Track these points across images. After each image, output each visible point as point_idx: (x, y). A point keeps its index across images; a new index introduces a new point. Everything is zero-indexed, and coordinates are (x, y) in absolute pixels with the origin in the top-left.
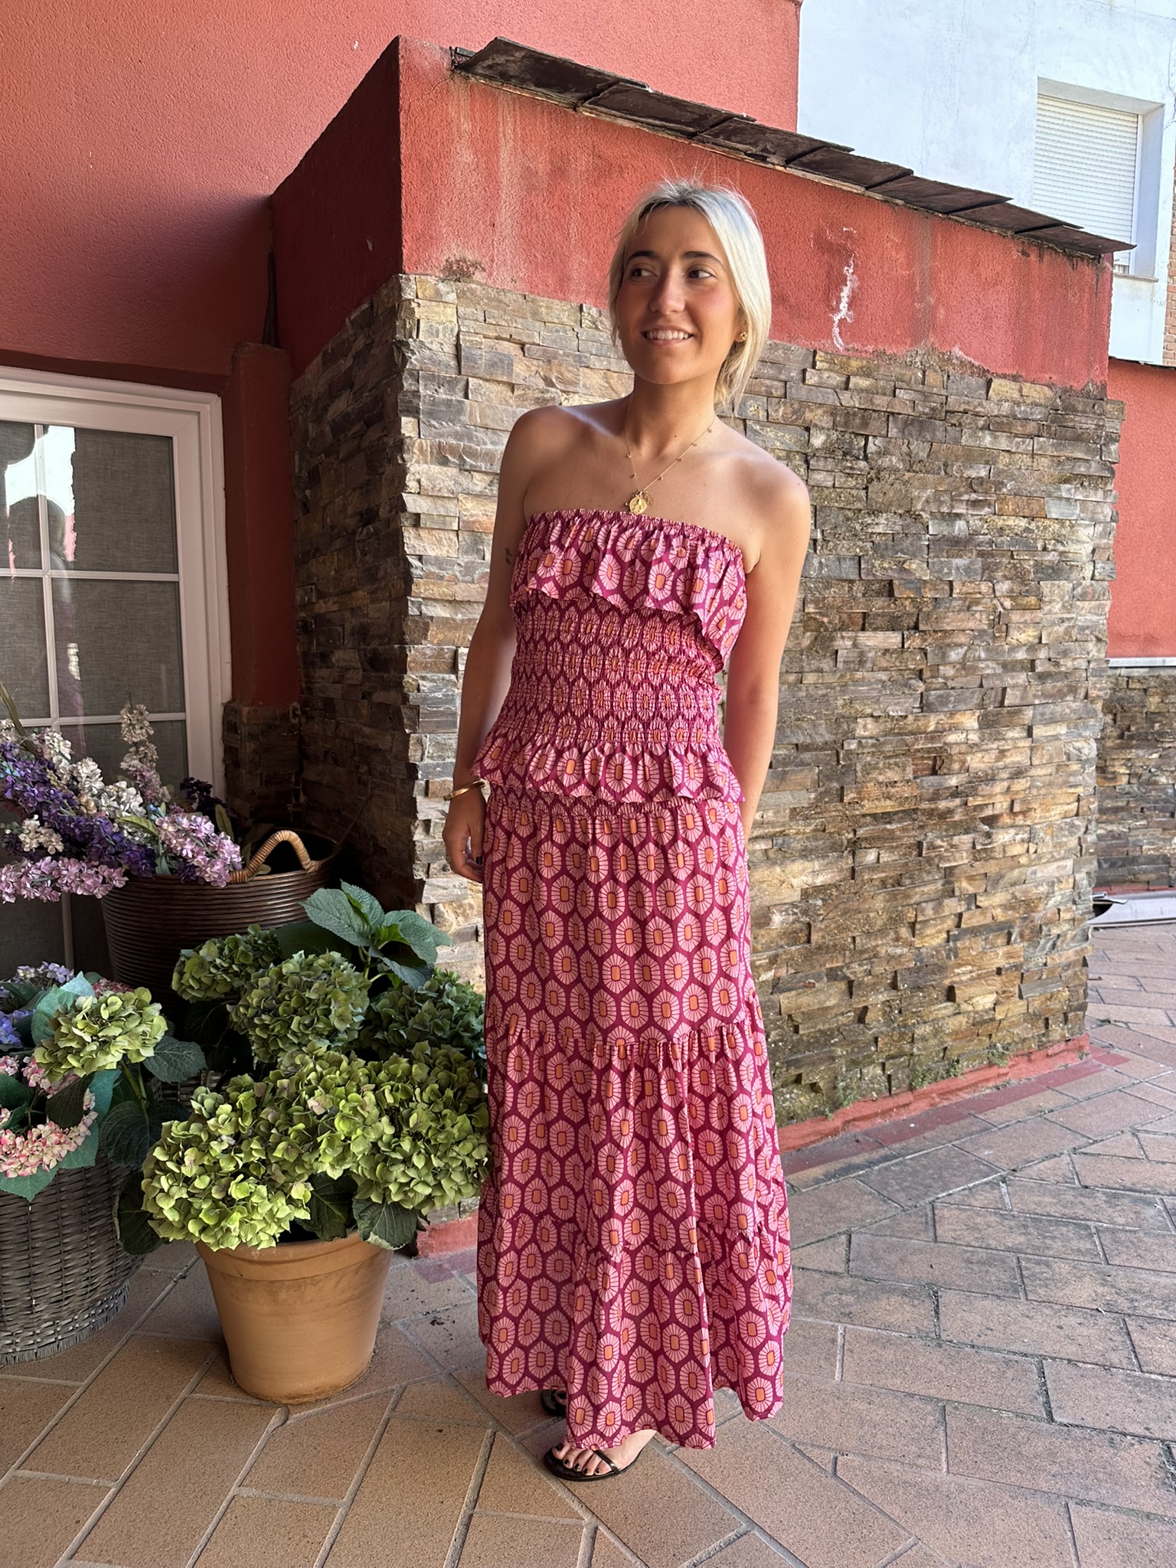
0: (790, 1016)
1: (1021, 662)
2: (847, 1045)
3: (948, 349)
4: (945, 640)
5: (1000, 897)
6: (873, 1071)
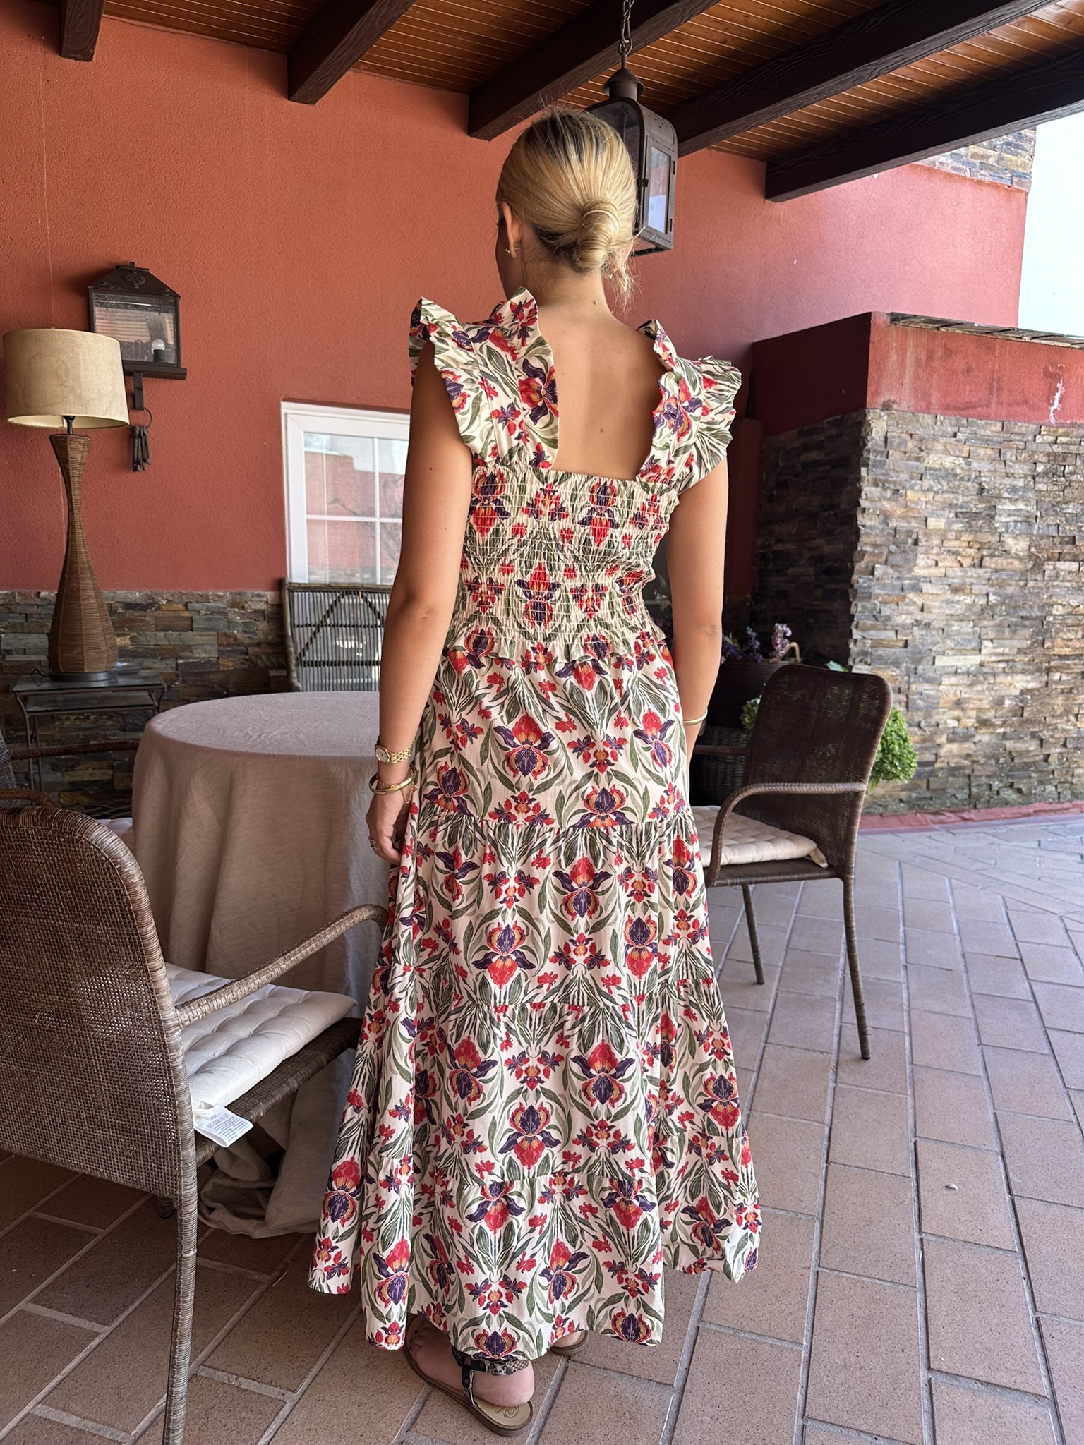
0: (1010, 752)
2: (1038, 772)
6: (1050, 788)
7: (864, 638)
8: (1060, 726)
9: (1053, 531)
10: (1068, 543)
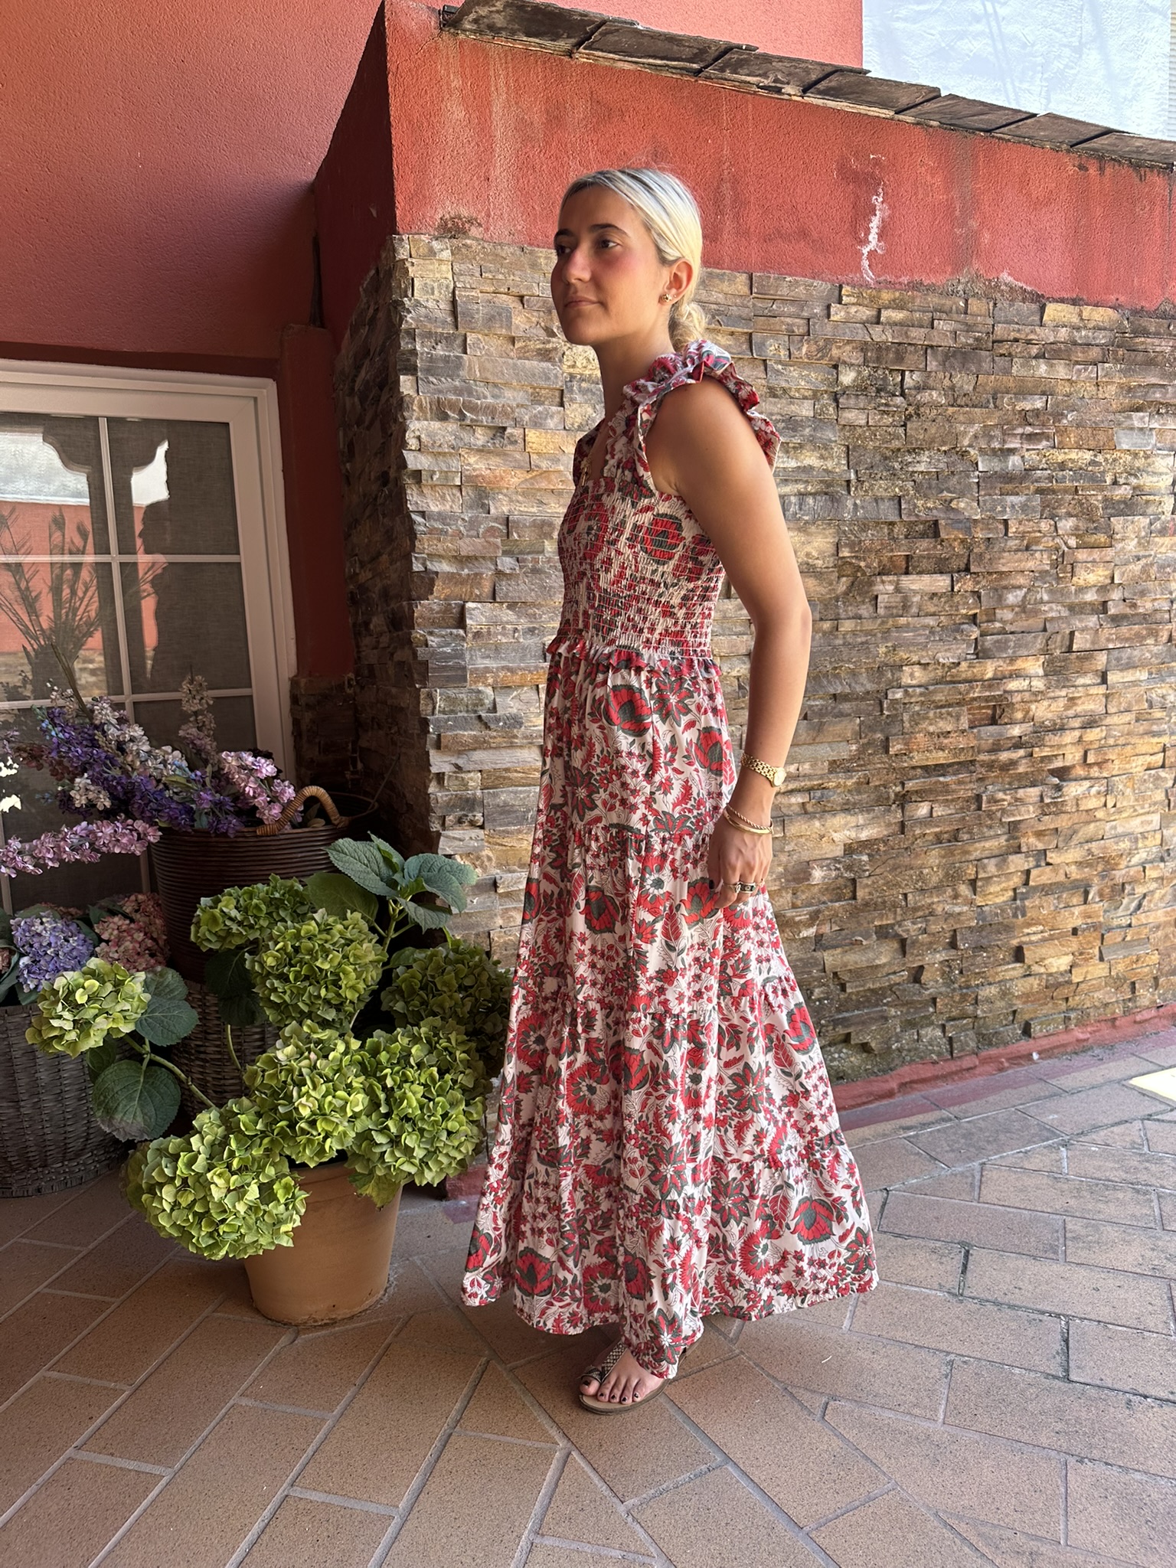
0: (835, 974)
1: (1091, 604)
2: (903, 1005)
3: (994, 275)
4: (1000, 584)
5: (1074, 854)
6: (932, 1033)
7: (458, 768)
8: (940, 909)
9: (888, 511)
10: (923, 535)
